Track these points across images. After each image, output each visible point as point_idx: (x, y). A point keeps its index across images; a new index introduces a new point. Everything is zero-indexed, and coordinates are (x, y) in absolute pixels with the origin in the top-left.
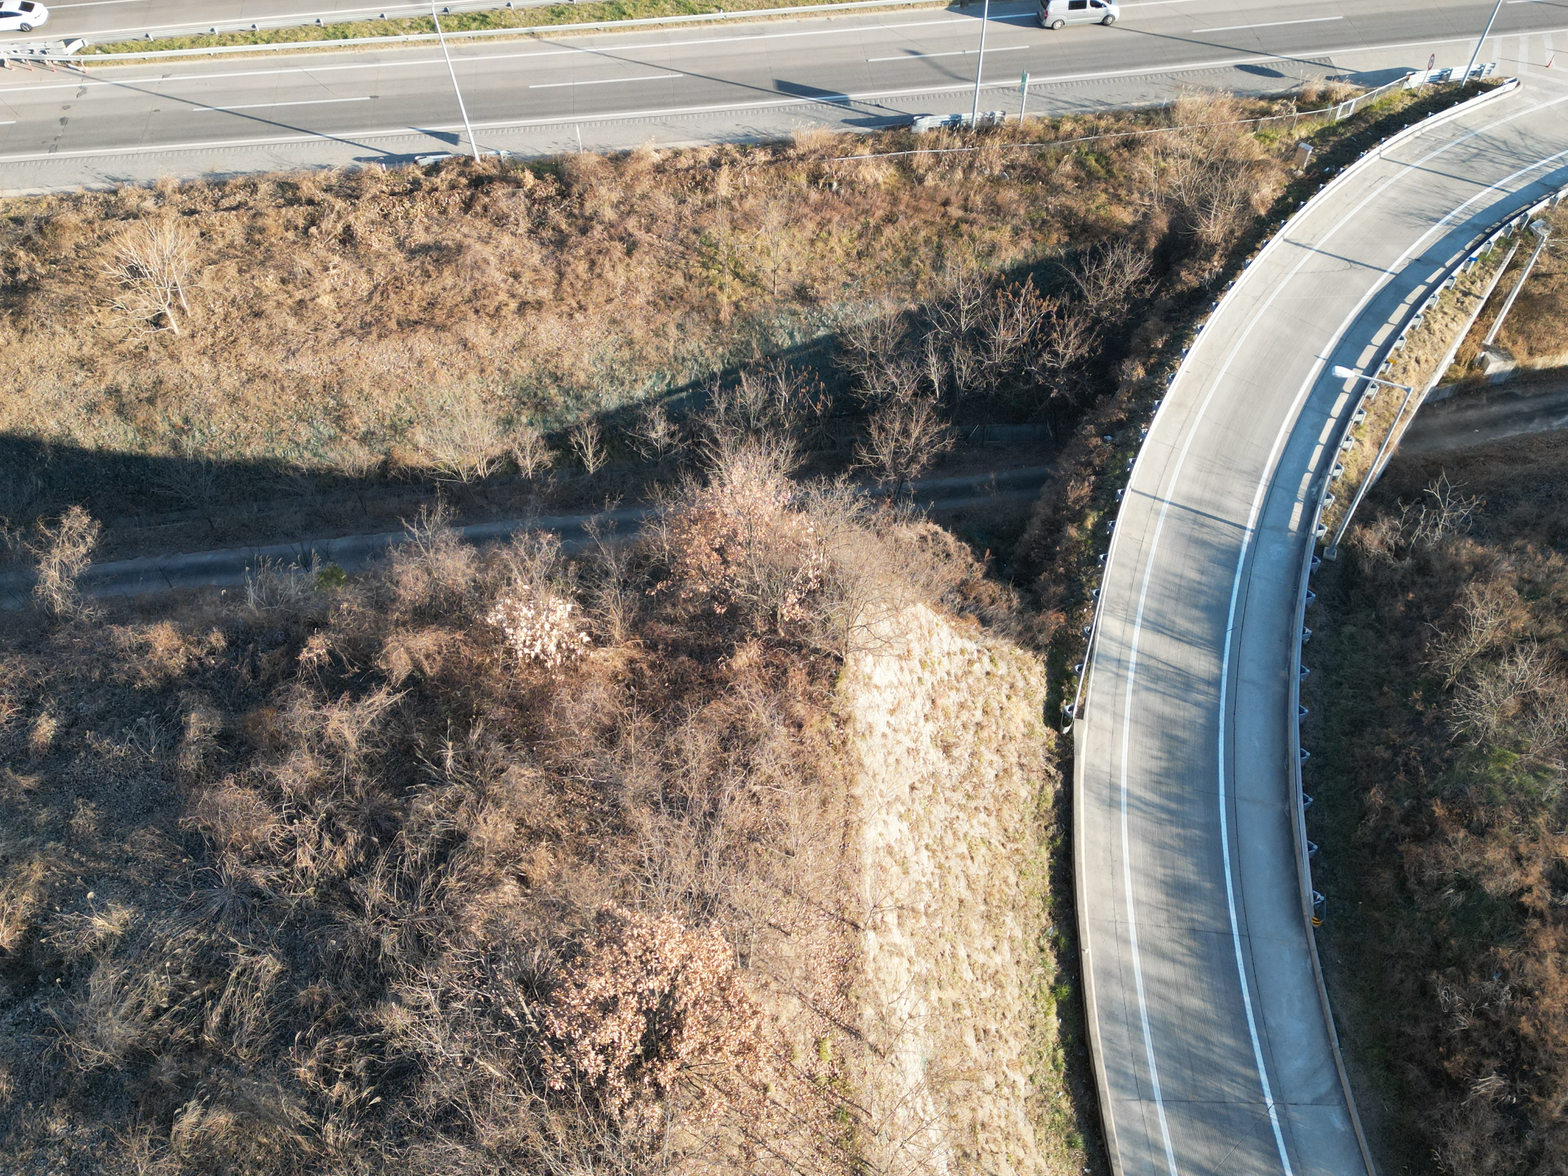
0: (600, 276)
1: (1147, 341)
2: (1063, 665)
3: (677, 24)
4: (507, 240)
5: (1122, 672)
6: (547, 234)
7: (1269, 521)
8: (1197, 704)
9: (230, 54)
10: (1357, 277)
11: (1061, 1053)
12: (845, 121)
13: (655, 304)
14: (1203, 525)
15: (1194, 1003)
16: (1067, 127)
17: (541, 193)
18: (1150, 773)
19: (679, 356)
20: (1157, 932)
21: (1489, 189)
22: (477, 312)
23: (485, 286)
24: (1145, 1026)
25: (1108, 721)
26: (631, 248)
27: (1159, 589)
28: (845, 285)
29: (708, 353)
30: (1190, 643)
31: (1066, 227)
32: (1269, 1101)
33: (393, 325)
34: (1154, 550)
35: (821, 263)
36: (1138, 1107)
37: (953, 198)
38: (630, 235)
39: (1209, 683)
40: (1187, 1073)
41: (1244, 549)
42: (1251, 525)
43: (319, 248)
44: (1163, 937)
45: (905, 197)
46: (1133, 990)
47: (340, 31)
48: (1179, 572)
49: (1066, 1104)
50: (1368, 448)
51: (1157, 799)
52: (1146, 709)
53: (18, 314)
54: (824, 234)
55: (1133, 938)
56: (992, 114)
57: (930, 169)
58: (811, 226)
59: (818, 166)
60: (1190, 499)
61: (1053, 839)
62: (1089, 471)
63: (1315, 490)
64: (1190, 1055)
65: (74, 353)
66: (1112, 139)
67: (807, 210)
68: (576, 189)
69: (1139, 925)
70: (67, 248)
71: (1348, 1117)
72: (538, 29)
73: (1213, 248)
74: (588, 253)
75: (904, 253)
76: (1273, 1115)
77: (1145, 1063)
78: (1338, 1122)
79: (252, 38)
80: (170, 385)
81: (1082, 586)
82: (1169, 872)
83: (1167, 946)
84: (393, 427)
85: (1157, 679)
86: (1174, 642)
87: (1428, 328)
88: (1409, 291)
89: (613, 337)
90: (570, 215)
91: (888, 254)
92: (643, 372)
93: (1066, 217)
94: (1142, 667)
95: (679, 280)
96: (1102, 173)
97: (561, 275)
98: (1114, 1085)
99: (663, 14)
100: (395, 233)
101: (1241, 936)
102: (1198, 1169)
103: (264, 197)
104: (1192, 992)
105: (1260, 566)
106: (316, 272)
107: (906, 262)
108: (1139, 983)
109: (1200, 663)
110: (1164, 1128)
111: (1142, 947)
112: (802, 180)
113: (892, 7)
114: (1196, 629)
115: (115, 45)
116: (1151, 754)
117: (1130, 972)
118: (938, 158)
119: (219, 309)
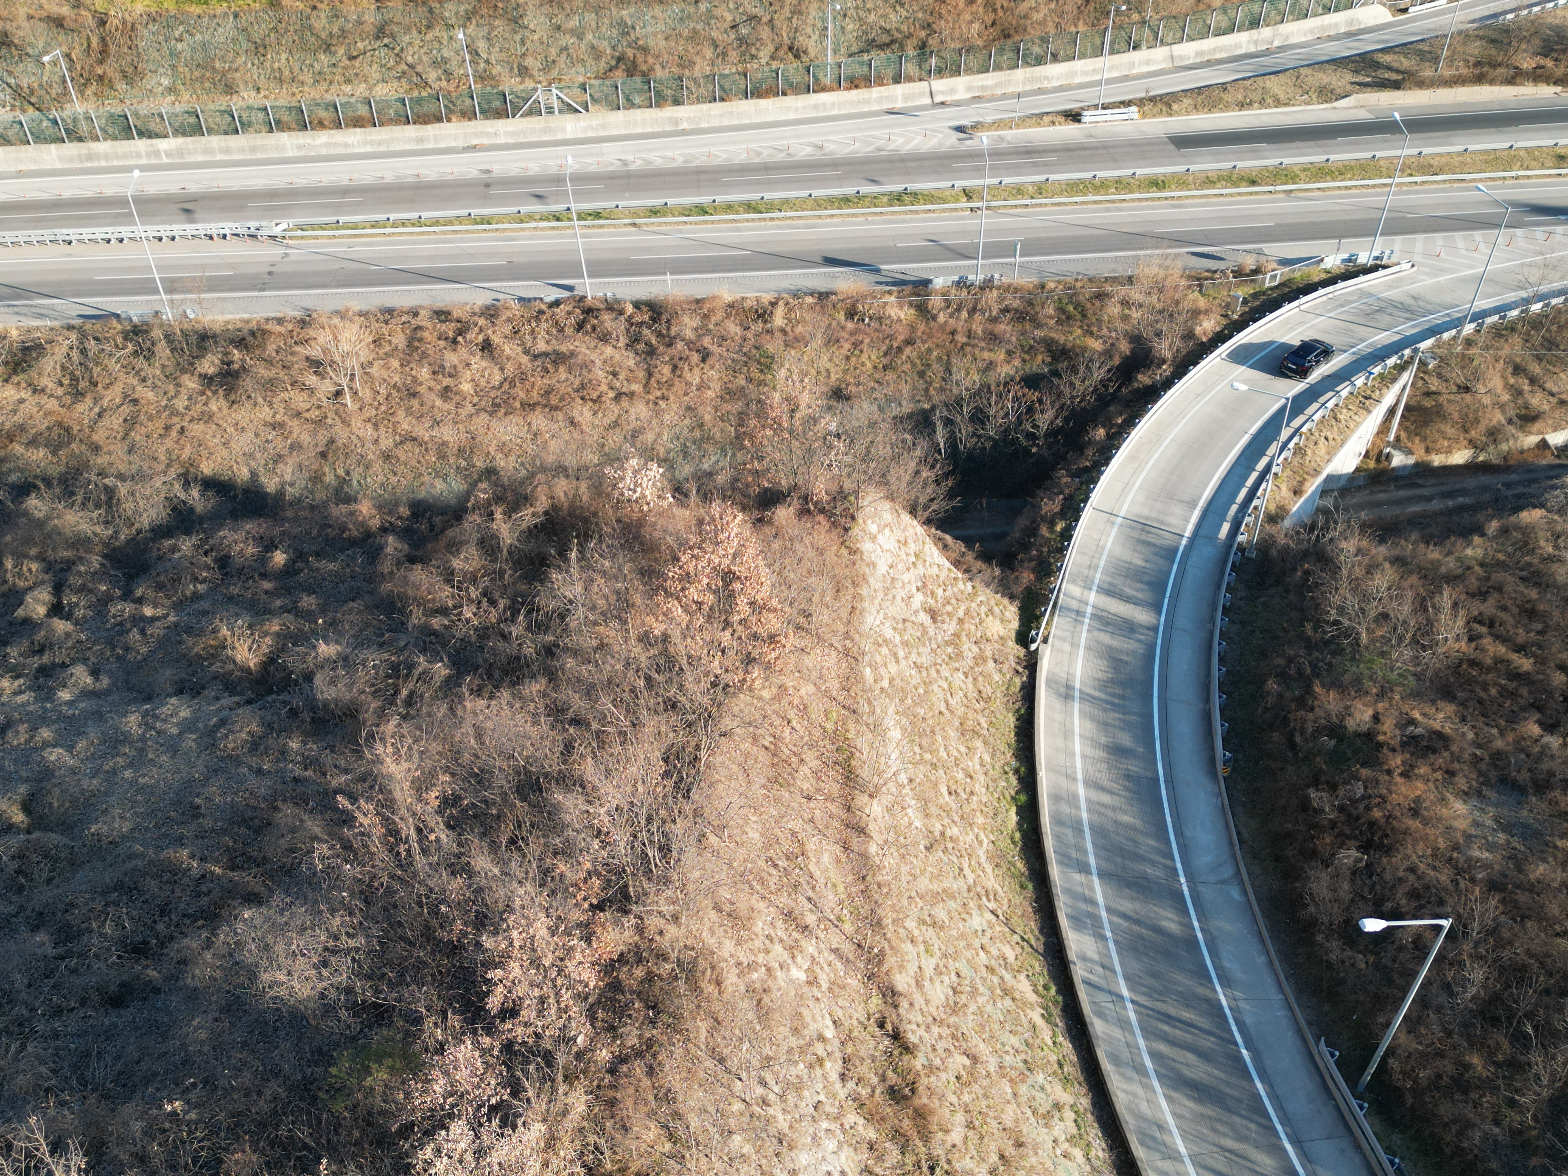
0: (680, 376)
1: (1109, 419)
2: (1032, 608)
3: (748, 220)
4: (609, 350)
5: (1080, 618)
6: (641, 347)
7: (1202, 532)
8: (1139, 641)
9: (400, 234)
10: (1281, 385)
11: (1018, 835)
12: (876, 282)
13: (722, 398)
14: (1147, 532)
15: (1127, 819)
16: (1052, 285)
17: (638, 319)
18: (1100, 680)
20: (1099, 775)
21: (1387, 333)
22: (583, 398)
23: (590, 381)
24: (1087, 830)
25: (1067, 647)
26: (705, 356)
27: (1112, 570)
28: (873, 389)
30: (1134, 603)
31: (1049, 351)
32: (1183, 880)
33: (517, 404)
34: (1109, 546)
35: (854, 373)
36: (1077, 877)
37: (959, 330)
38: (705, 348)
40: (1119, 860)
41: (1181, 549)
42: (1188, 533)
43: (463, 352)
44: (1104, 778)
45: (922, 328)
46: (1078, 808)
47: (486, 220)
48: (1129, 560)
49: (1021, 866)
50: (1285, 492)
51: (1103, 696)
52: (1098, 642)
53: (230, 390)
54: (857, 352)
56: (992, 277)
57: (941, 309)
58: (847, 346)
59: (854, 306)
60: (1140, 516)
61: (1018, 710)
62: (1060, 497)
63: (1241, 513)
64: (1121, 849)
65: (269, 419)
66: (1087, 293)
67: (843, 335)
68: (664, 317)
69: (1085, 770)
70: (271, 348)
71: (1245, 893)
72: (638, 221)
73: (1164, 361)
74: (672, 359)
75: (920, 368)
76: (1185, 888)
77: (1085, 852)
78: (1236, 894)
79: (419, 222)
80: (340, 444)
81: (1051, 565)
82: (1110, 740)
83: (1106, 784)
85: (1107, 624)
86: (1123, 602)
87: (1335, 418)
88: (1322, 396)
89: (687, 421)
90: (659, 335)
91: (907, 368)
92: (710, 449)
93: (1049, 345)
94: (1095, 617)
95: (741, 381)
96: (1078, 316)
97: (650, 375)
98: (1059, 862)
99: (737, 213)
100: (523, 344)
101: (1166, 781)
102: (1124, 916)
103: (423, 319)
104: (1125, 812)
105: (1193, 560)
106: (460, 367)
107: (922, 374)
108: (1083, 804)
109: (1142, 616)
110: (1098, 890)
111: (1087, 783)
112: (841, 316)
113: (916, 212)
114: (1140, 595)
115: (313, 227)
116: (1100, 669)
117: (1076, 797)
118: (948, 303)
119: (383, 391)
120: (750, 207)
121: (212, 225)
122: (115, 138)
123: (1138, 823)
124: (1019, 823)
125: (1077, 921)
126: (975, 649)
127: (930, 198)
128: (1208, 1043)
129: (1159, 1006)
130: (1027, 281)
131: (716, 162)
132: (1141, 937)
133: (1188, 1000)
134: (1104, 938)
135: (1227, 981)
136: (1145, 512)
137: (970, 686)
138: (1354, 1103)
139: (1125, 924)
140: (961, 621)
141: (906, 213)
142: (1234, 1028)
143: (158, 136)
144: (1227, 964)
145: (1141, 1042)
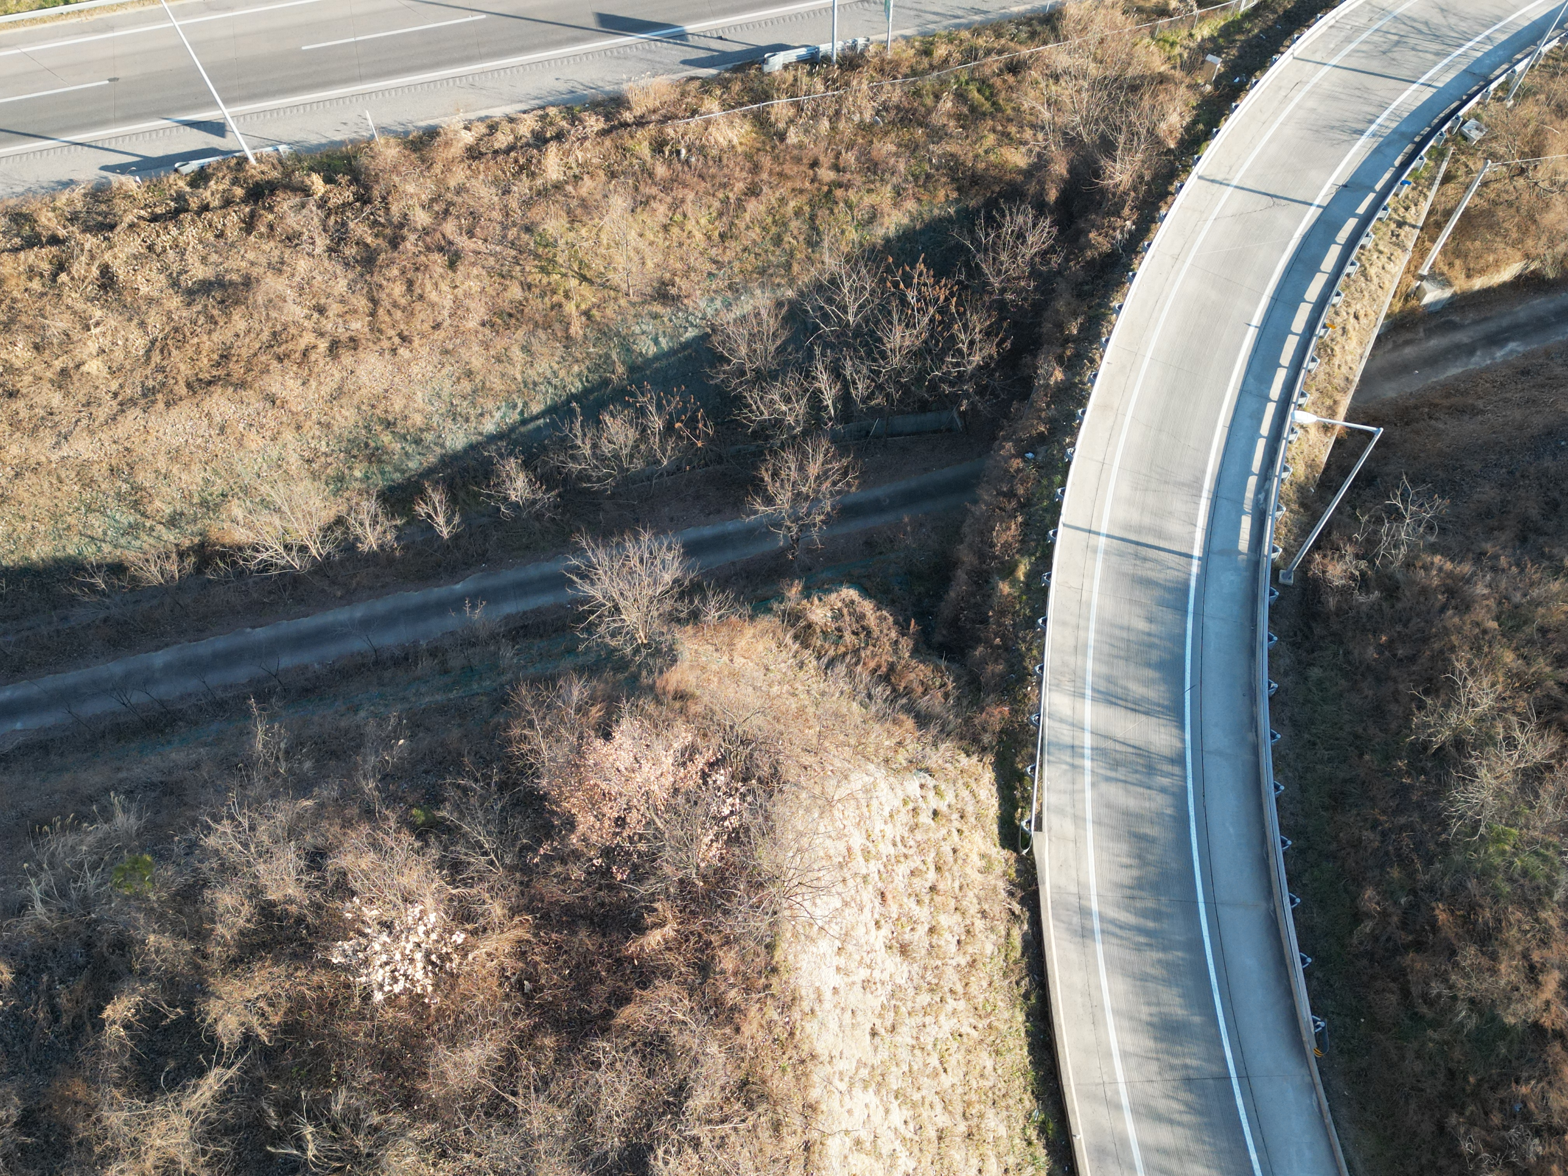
0: (421, 297)
1: (1060, 326)
2: (1013, 763)
4: (303, 265)
5: (1077, 761)
6: (350, 251)
7: (1217, 544)
10: (1282, 215)
12: (685, 62)
13: (492, 325)
14: (1145, 559)
16: (941, 51)
17: (335, 200)
18: (1122, 886)
19: (530, 381)
20: (1149, 1089)
21: (1414, 86)
22: (280, 360)
23: (285, 327)
25: (1068, 827)
26: (453, 257)
27: (1106, 649)
28: (711, 275)
29: (562, 373)
30: (1147, 713)
31: (954, 180)
33: (182, 386)
35: (679, 252)
37: (822, 158)
38: (450, 243)
39: (1172, 761)
42: (1197, 552)
43: (74, 301)
45: (766, 161)
48: (1125, 623)
51: (1131, 919)
52: (1109, 806)
54: (678, 217)
55: (1125, 1101)
56: (855, 42)
57: (791, 121)
59: (661, 132)
60: (1128, 527)
62: (1014, 504)
63: (1261, 497)
66: (993, 63)
67: (654, 191)
74: (403, 272)
81: (1022, 657)
82: (1154, 1010)
83: (1162, 1105)
84: (204, 503)
85: (1116, 764)
86: (1131, 715)
87: (1365, 275)
88: (1338, 228)
89: (448, 369)
91: (755, 234)
92: (490, 405)
96: (987, 106)
97: (375, 302)
100: (165, 268)
101: (1239, 1077)
105: (1212, 606)
107: (777, 240)
108: (1136, 1155)
112: (644, 149)
114: (1151, 694)
118: (799, 109)
136: (1135, 517)
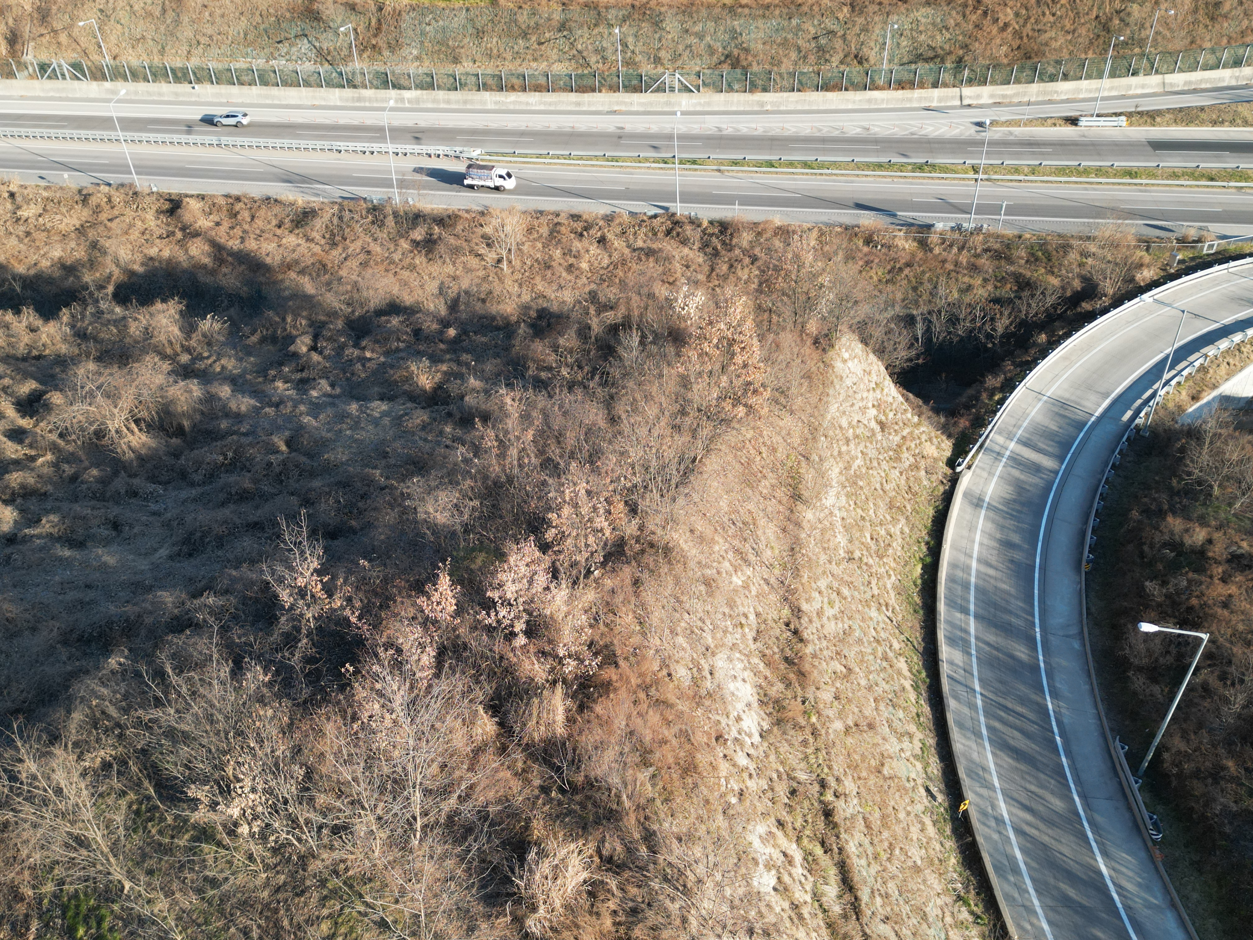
2: (963, 445)
3: (803, 174)
5: (999, 458)
7: (1109, 415)
8: (1041, 478)
9: (555, 164)
10: (1197, 323)
11: (919, 582)
12: (892, 222)
14: (1067, 410)
15: (1004, 586)
16: (1027, 236)
18: (1005, 499)
20: (990, 557)
24: (972, 588)
25: (984, 474)
26: (754, 260)
27: (1032, 430)
30: (1045, 454)
31: (1017, 282)
32: (1038, 630)
34: (1033, 414)
36: (959, 615)
37: (949, 260)
38: (755, 255)
39: (1051, 471)
40: (992, 610)
41: (1090, 423)
42: (1097, 414)
43: (586, 242)
44: (993, 559)
45: (920, 256)
46: (969, 574)
47: (615, 159)
48: (1046, 425)
49: (917, 599)
50: (1184, 396)
51: (1005, 509)
52: (1009, 474)
53: (429, 251)
54: (868, 268)
56: (981, 227)
57: (938, 245)
58: (861, 263)
60: (1063, 398)
61: (936, 507)
64: (995, 604)
68: (729, 232)
69: (980, 552)
70: (459, 227)
71: (1083, 645)
72: (722, 168)
73: (1105, 295)
74: (730, 260)
76: (1038, 636)
77: (968, 601)
78: (1077, 645)
79: (569, 157)
80: (495, 295)
82: (1004, 537)
85: (1019, 464)
86: (1034, 452)
90: (724, 243)
91: (904, 283)
93: (1017, 277)
94: (1010, 458)
96: (1045, 260)
97: (713, 270)
98: (946, 604)
99: (796, 168)
101: (1040, 570)
102: (988, 644)
103: (562, 219)
104: (1004, 582)
105: (1097, 432)
106: (582, 251)
107: (915, 289)
108: (973, 573)
109: (1048, 463)
110: (972, 625)
111: (979, 560)
112: (860, 243)
113: (932, 178)
114: (1050, 449)
115: (497, 154)
116: (1007, 491)
117: (969, 568)
118: (944, 241)
119: (528, 263)
120: (806, 165)
121: (432, 147)
122: (377, 88)
123: (1013, 591)
124: (922, 575)
125: (952, 641)
126: (912, 459)
127: (945, 169)
128: (1033, 728)
129: (1001, 700)
130: (1009, 232)
131: (787, 133)
132: (998, 659)
133: (1023, 700)
134: (970, 654)
135: (1055, 694)
136: (1067, 395)
137: (903, 482)
138: (1132, 779)
139: (987, 648)
140: (904, 438)
141: (924, 178)
142: (1054, 723)
143: (404, 88)
144: (1058, 685)
145: (982, 719)
